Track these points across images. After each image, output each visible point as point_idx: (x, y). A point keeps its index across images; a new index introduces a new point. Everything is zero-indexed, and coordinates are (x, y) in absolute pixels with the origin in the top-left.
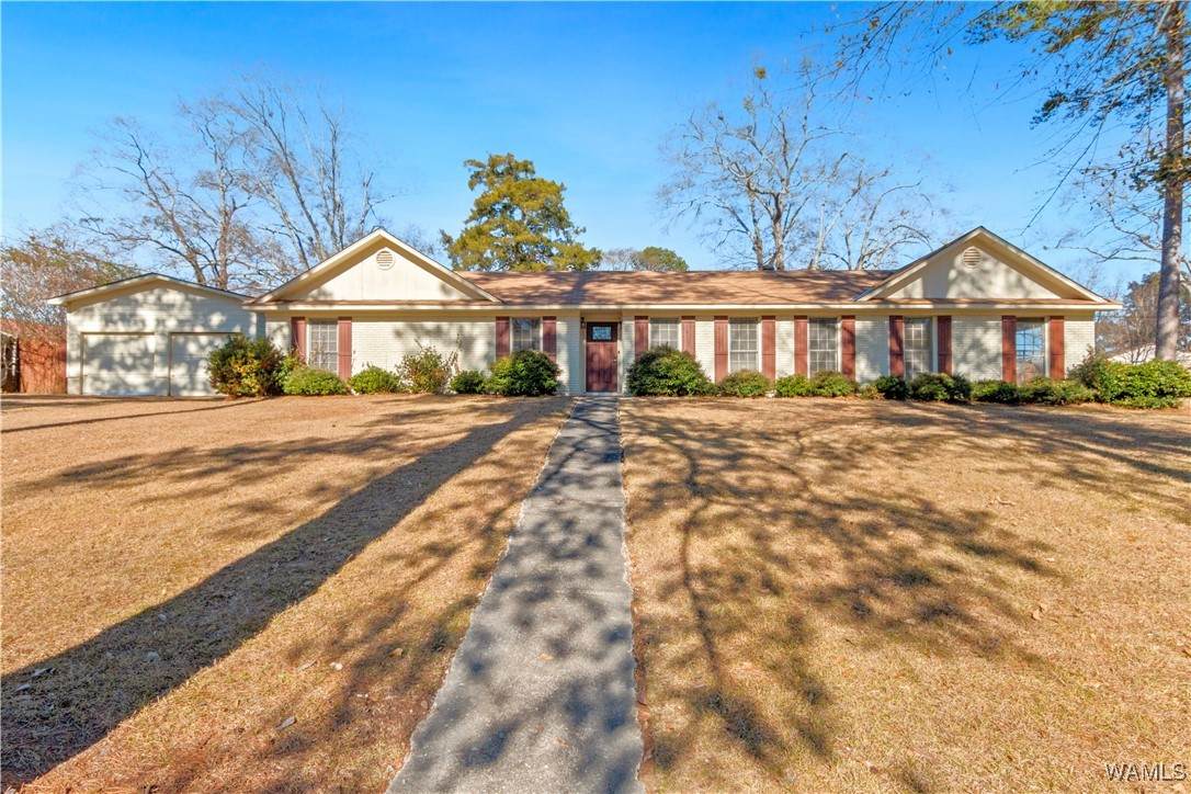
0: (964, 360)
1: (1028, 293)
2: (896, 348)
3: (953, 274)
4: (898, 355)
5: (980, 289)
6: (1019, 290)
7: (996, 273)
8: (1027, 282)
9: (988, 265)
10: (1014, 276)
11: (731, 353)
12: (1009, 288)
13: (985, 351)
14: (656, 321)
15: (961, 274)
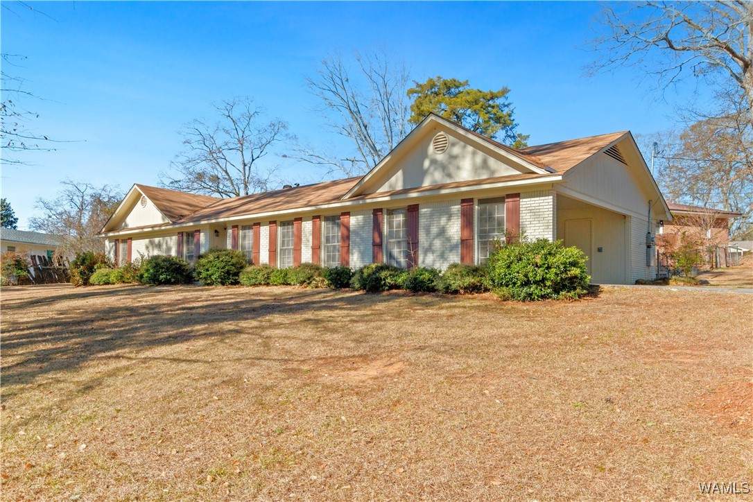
0: (429, 249)
1: (493, 172)
2: (378, 240)
3: (427, 163)
4: (378, 246)
5: (449, 176)
6: (484, 171)
7: (464, 157)
8: (492, 162)
9: (456, 150)
10: (480, 156)
11: (281, 250)
12: (475, 169)
13: (448, 239)
14: (244, 228)
15: (434, 162)
